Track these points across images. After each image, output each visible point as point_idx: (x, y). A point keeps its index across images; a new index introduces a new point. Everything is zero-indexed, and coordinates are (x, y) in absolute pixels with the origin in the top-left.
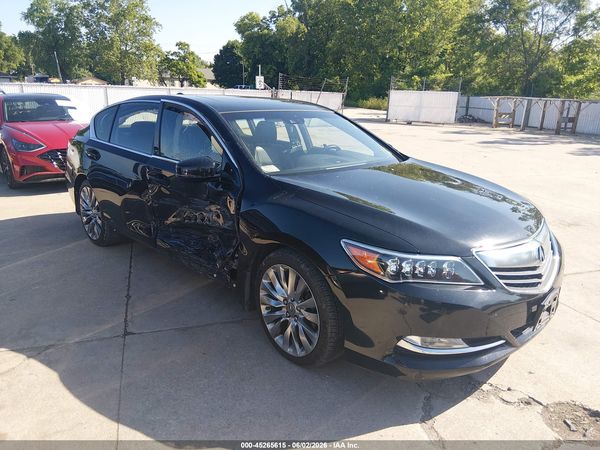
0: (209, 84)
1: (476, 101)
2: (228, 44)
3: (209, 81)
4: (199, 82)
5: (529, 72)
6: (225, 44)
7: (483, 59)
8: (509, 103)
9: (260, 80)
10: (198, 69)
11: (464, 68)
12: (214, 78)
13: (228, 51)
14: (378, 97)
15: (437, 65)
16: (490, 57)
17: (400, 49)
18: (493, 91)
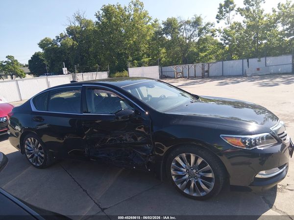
0: (27, 75)
1: (165, 69)
2: (35, 54)
3: (27, 73)
4: (22, 75)
5: (184, 54)
6: (34, 54)
7: (164, 50)
8: (180, 68)
9: (65, 70)
10: (20, 68)
11: (156, 55)
12: (29, 72)
13: (36, 57)
14: (120, 71)
15: (143, 55)
16: (167, 49)
17: (126, 49)
18: (171, 64)
